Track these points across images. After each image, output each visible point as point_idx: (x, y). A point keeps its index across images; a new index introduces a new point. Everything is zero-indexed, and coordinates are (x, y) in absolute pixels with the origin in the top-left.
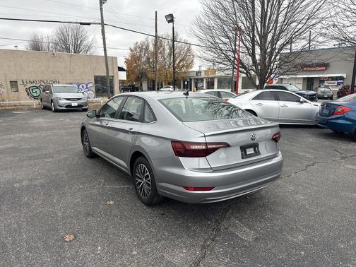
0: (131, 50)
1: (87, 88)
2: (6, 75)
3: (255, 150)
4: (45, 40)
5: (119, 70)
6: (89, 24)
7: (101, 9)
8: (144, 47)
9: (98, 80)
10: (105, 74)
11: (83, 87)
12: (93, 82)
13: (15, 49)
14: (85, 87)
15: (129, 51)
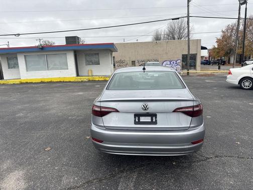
0: (223, 32)
1: (176, 63)
2: (130, 58)
3: (152, 119)
4: (163, 33)
5: (202, 49)
6: (178, 19)
7: (188, 6)
8: (235, 28)
9: (184, 58)
10: (187, 53)
11: (173, 63)
12: (181, 59)
13: (136, 42)
14: (175, 63)
15: (221, 33)
